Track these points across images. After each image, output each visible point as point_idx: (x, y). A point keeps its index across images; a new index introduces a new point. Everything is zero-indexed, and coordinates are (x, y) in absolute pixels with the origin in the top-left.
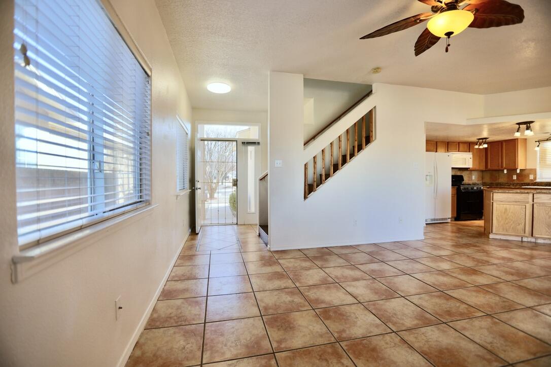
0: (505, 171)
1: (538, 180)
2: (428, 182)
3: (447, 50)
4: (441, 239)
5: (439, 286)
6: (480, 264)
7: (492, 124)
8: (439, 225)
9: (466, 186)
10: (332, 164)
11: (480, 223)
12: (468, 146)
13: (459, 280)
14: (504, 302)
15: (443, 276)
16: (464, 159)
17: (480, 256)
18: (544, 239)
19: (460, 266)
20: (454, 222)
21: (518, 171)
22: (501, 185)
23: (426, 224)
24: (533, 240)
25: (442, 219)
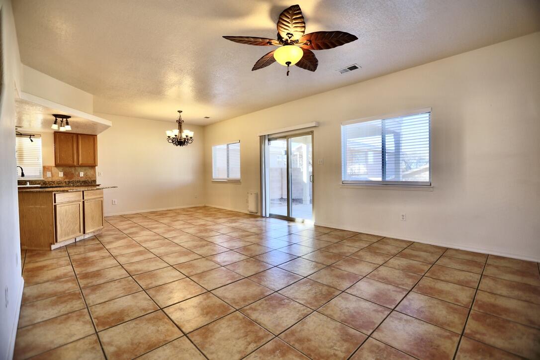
3: (288, 75)
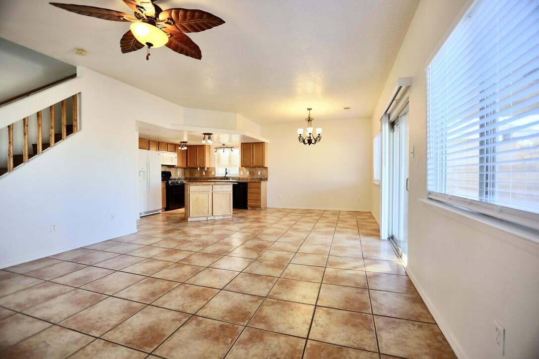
0: (199, 168)
1: (216, 176)
2: (141, 178)
3: (147, 59)
4: (152, 229)
5: (147, 272)
6: (180, 244)
7: (190, 132)
8: (151, 216)
9: (173, 181)
10: (12, 154)
11: (182, 210)
12: (174, 147)
13: (164, 262)
14: (193, 268)
15: (151, 262)
16: (171, 158)
17: (181, 237)
18: (218, 216)
19: (166, 249)
20: (164, 212)
21: (206, 169)
22: (196, 179)
23: (141, 217)
24: (213, 218)
25: (155, 211)
